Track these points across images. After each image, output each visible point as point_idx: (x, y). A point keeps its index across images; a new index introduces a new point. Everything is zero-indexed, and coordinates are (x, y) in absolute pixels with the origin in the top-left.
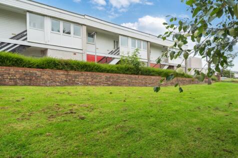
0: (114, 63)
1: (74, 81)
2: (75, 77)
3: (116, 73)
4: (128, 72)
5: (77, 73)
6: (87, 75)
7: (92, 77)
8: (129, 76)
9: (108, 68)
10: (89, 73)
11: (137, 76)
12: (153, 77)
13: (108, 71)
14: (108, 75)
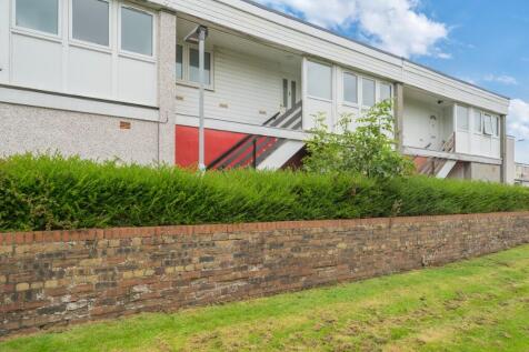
0: (274, 162)
1: (29, 294)
2: (39, 269)
3: (292, 215)
4: (347, 209)
5: (51, 243)
6: (124, 250)
7: (154, 258)
8: (351, 224)
9: (254, 197)
10: (137, 236)
11: (383, 223)
12: (443, 221)
13: (251, 213)
14: (252, 232)
